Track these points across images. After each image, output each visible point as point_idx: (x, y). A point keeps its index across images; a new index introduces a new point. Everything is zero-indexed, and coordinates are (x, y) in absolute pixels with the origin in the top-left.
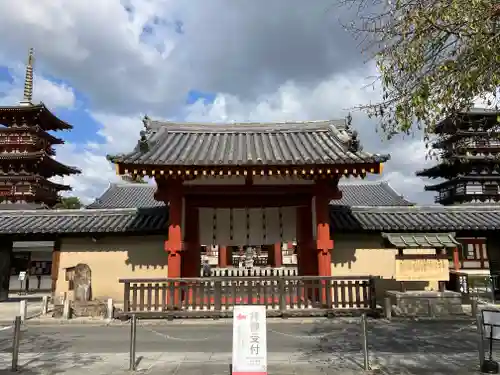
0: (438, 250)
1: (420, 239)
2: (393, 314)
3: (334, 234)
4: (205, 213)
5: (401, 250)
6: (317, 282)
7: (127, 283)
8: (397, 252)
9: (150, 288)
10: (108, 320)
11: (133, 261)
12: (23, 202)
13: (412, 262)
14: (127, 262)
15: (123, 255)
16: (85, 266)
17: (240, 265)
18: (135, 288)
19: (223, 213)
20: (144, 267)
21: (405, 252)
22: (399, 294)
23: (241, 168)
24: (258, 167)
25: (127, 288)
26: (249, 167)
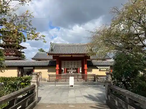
0: (107, 69)
1: (104, 67)
2: (97, 81)
3: (88, 66)
4: (63, 62)
5: (100, 69)
6: (84, 75)
7: (49, 75)
8: (99, 70)
9: (53, 76)
10: (46, 82)
11: (49, 71)
12: (12, 56)
13: (102, 72)
14: (48, 72)
15: (47, 70)
16: (41, 72)
17: (69, 72)
18: (51, 76)
19: (66, 62)
20: (51, 72)
21: (101, 70)
22: (99, 77)
23: (70, 54)
24: (73, 54)
25: (49, 76)
26: (72, 54)
